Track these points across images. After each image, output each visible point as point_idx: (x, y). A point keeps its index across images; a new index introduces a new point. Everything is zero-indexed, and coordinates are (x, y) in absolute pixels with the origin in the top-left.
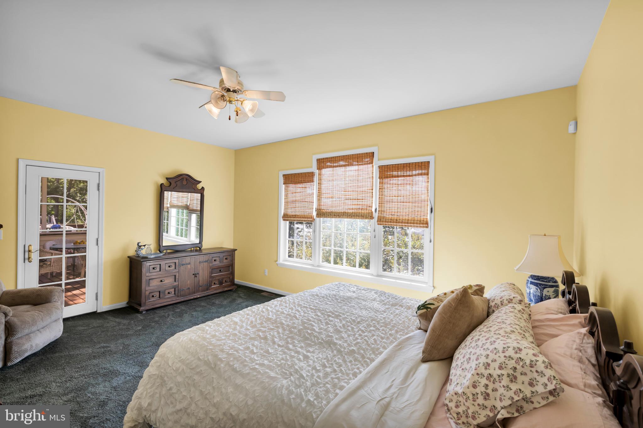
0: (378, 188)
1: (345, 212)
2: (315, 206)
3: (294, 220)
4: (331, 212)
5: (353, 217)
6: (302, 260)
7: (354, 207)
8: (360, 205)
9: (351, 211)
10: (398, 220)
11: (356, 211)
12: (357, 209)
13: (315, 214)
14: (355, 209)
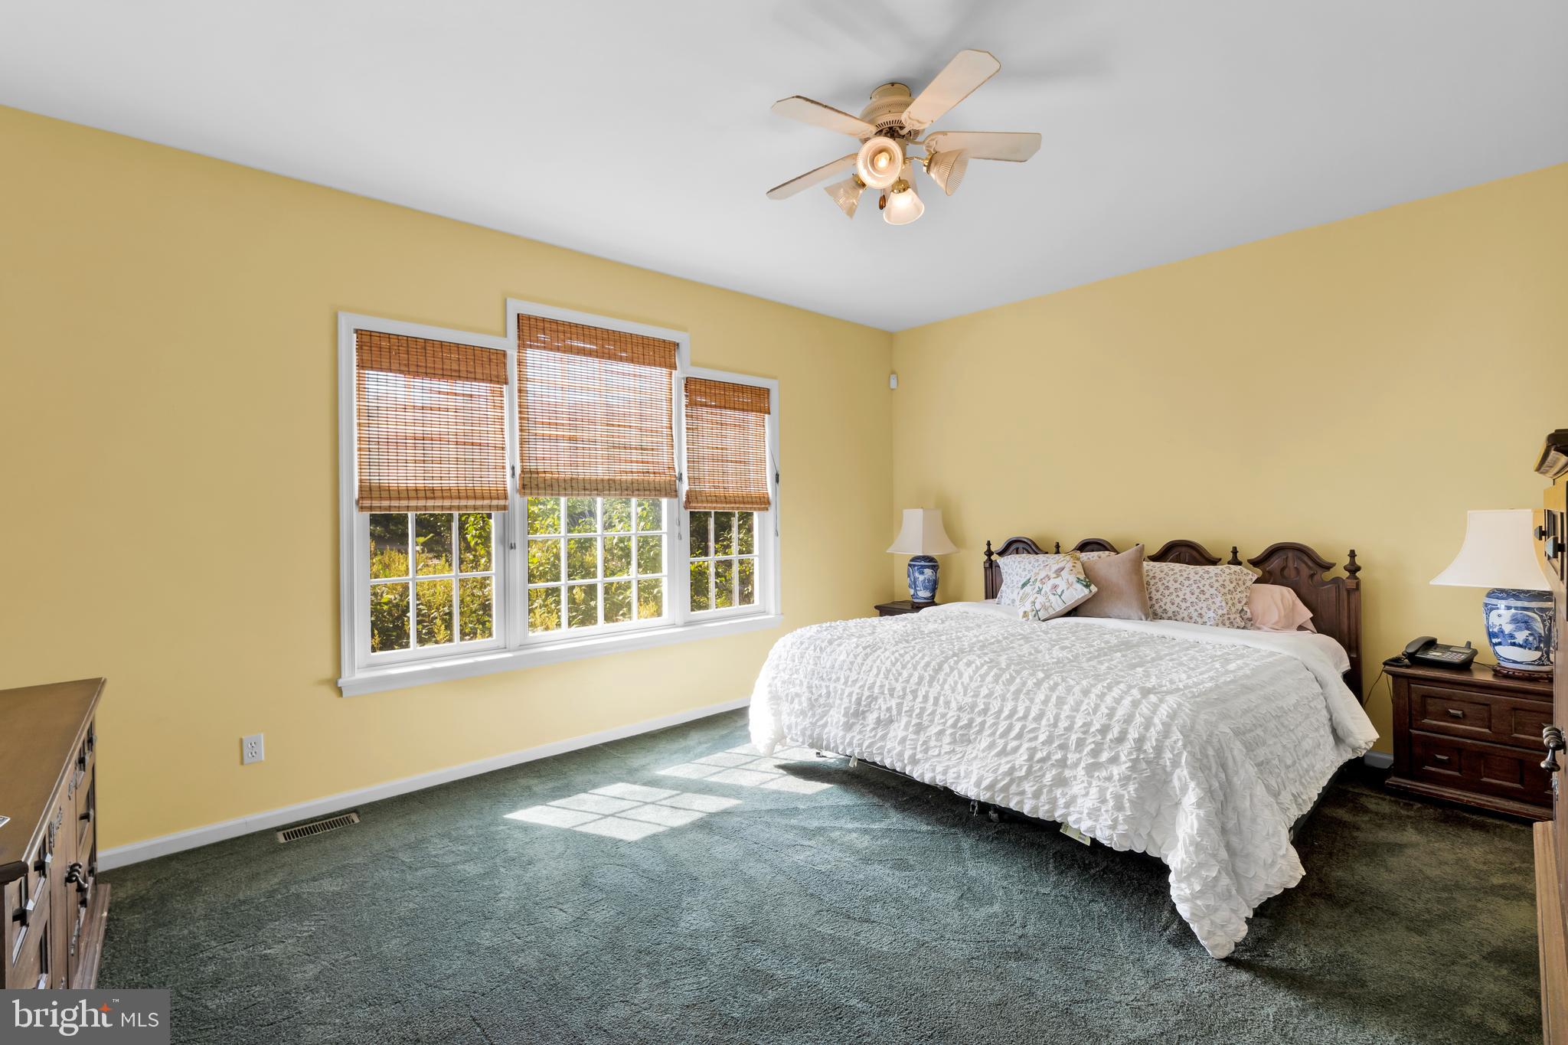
0: (684, 426)
1: (614, 481)
2: (512, 457)
3: (408, 508)
4: (572, 479)
5: (637, 493)
6: (451, 644)
7: (635, 467)
8: (648, 463)
9: (629, 477)
10: (728, 498)
11: (641, 477)
12: (643, 473)
13: (511, 484)
14: (638, 472)
